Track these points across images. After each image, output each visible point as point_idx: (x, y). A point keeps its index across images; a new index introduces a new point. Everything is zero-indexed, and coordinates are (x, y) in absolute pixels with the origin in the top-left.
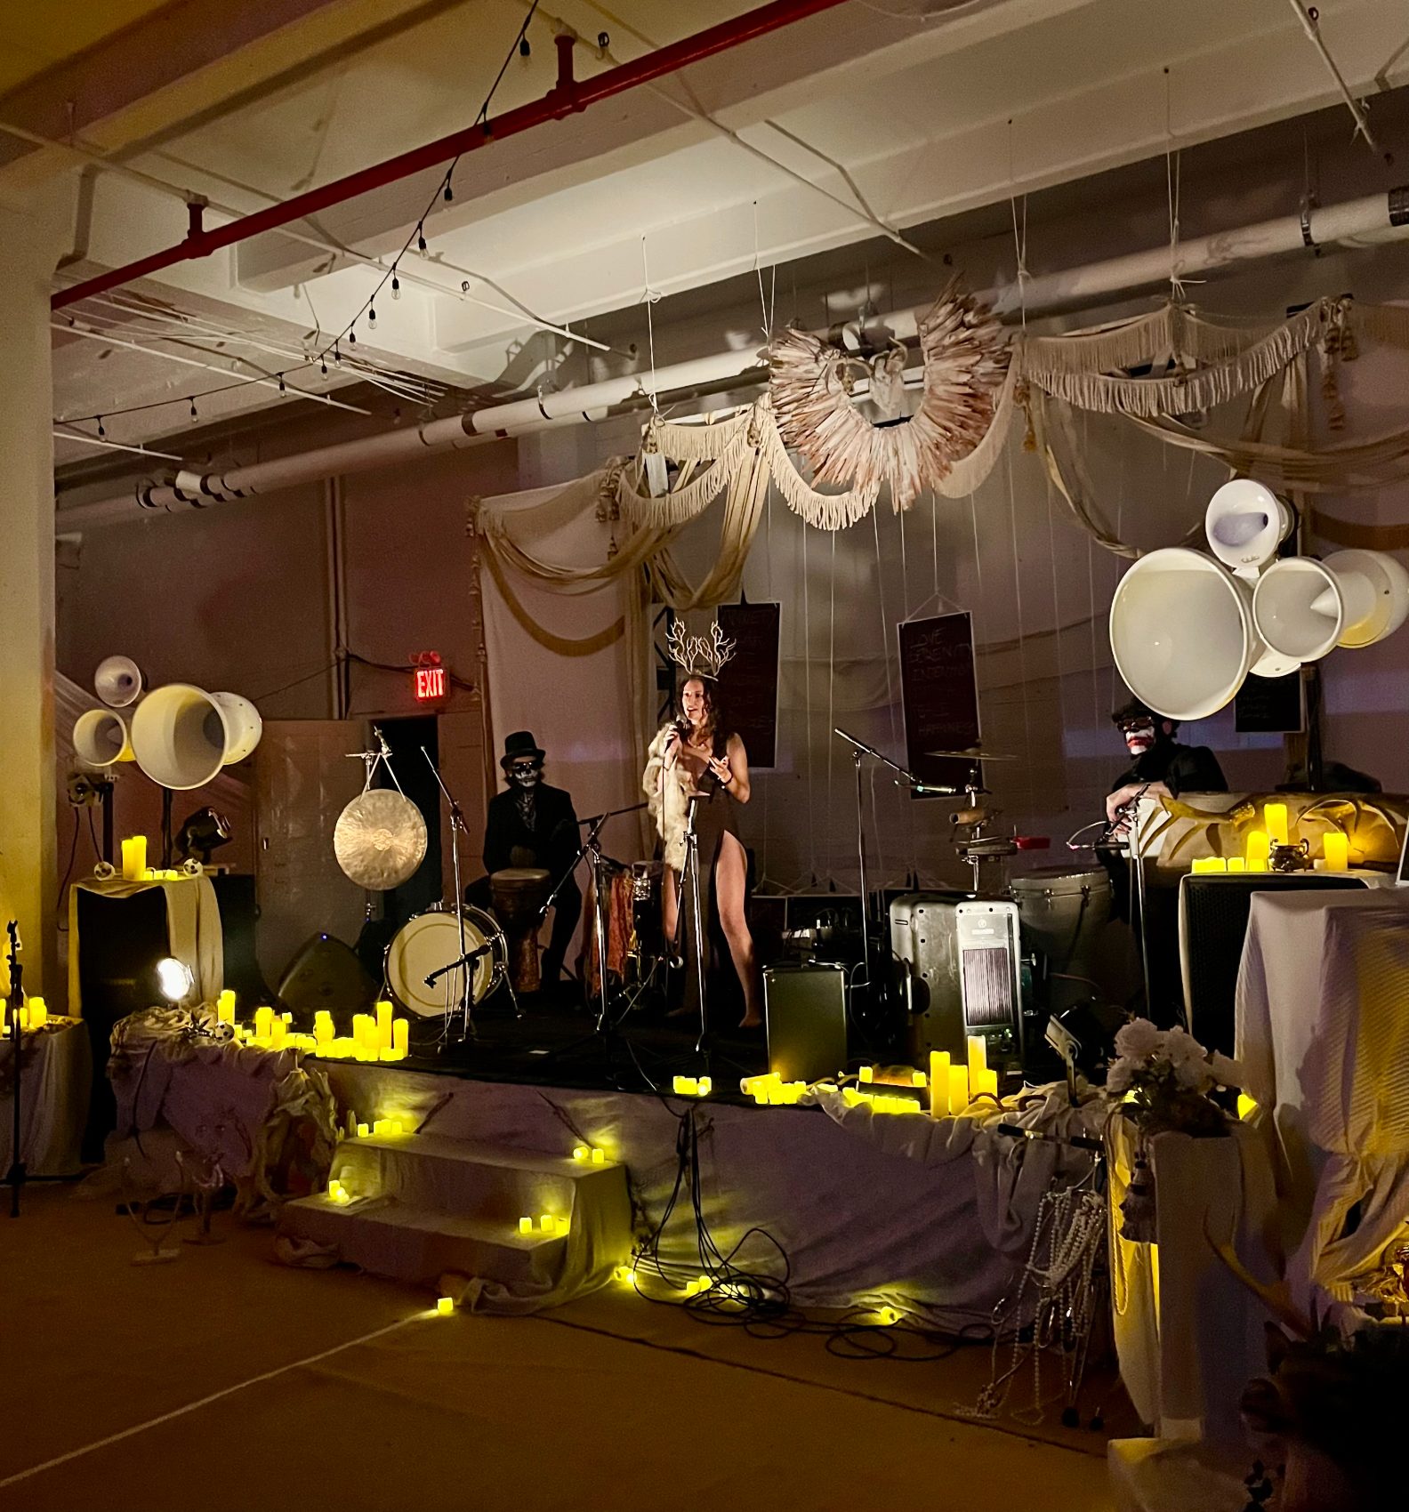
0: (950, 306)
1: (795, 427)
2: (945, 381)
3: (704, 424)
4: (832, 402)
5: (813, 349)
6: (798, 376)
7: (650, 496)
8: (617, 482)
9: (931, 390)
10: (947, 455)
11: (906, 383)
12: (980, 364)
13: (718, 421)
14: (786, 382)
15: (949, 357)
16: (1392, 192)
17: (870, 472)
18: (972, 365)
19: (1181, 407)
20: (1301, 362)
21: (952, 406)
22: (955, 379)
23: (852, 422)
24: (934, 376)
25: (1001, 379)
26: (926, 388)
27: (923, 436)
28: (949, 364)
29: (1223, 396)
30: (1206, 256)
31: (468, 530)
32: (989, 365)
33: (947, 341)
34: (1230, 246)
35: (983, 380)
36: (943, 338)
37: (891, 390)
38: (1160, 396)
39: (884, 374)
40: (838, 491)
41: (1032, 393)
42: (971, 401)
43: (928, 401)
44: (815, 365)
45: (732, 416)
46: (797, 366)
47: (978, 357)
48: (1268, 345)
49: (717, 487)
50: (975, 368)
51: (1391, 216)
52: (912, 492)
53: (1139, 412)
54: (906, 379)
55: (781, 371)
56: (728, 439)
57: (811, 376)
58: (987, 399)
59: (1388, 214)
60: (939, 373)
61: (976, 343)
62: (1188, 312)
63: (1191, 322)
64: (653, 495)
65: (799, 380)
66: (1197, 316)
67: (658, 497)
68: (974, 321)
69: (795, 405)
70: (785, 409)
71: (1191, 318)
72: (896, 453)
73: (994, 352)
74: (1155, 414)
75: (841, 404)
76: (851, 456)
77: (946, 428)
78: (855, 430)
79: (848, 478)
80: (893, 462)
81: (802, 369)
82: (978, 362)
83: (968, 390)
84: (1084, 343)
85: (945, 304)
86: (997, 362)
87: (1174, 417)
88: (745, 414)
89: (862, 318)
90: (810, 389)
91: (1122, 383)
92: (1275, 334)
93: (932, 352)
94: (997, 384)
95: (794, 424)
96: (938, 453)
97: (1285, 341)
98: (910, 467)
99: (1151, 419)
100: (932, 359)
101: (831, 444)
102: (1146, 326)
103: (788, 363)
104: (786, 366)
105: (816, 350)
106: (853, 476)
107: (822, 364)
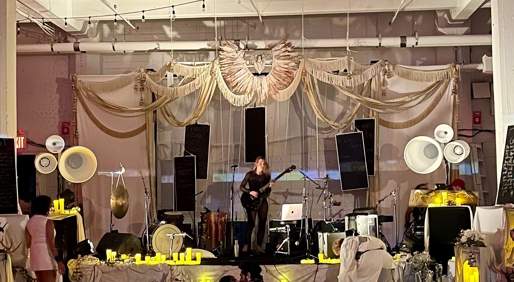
0: (284, 45)
1: (227, 71)
2: (279, 66)
3: (192, 65)
4: (241, 66)
5: (236, 48)
6: (230, 56)
7: (167, 86)
8: (145, 78)
9: (274, 68)
10: (278, 88)
11: (266, 64)
12: (291, 63)
13: (197, 65)
14: (225, 57)
15: (281, 59)
16: (401, 37)
17: (252, 90)
18: (288, 63)
19: (348, 85)
20: (377, 77)
21: (281, 74)
22: (283, 66)
23: (247, 73)
24: (276, 64)
25: (297, 68)
26: (273, 67)
27: (270, 81)
28: (281, 61)
29: (359, 83)
30: (354, 43)
31: (72, 87)
32: (294, 64)
33: (281, 55)
34: (360, 42)
35: (291, 68)
36: (280, 53)
37: (261, 66)
38: (343, 81)
39: (261, 61)
40: (240, 94)
41: (307, 74)
42: (287, 73)
43: (273, 71)
44: (236, 54)
45: (204, 64)
46: (229, 53)
47: (291, 61)
48: (369, 71)
49: (197, 87)
50: (289, 64)
51: (401, 43)
52: (265, 97)
53: (337, 85)
54: (266, 63)
55: (223, 53)
56: (202, 71)
57: (234, 57)
58: (291, 73)
59: (400, 42)
60: (277, 63)
61: (291, 57)
62: (351, 59)
63: (352, 62)
64: (168, 86)
65: (230, 57)
66: (354, 61)
67: (170, 87)
68: (290, 50)
69: (228, 65)
70: (223, 66)
71: (352, 61)
72: (261, 85)
73: (296, 60)
74: (341, 85)
75: (244, 67)
76: (245, 84)
77: (278, 80)
78: (248, 76)
79: (244, 90)
80: (260, 87)
81: (231, 54)
82: (290, 62)
83: (287, 70)
84: (322, 63)
85: (282, 43)
86: (296, 63)
87: (346, 87)
88: (208, 65)
89: (247, 40)
90: (234, 61)
91: (333, 76)
92: (371, 68)
93: (276, 57)
94: (295, 70)
95: (226, 71)
96: (274, 87)
97: (373, 70)
98: (266, 90)
99: (340, 87)
100: (276, 59)
101: (239, 79)
102: (340, 61)
103: (226, 51)
104: (225, 52)
105: (237, 49)
106: (245, 90)
107: (239, 54)
